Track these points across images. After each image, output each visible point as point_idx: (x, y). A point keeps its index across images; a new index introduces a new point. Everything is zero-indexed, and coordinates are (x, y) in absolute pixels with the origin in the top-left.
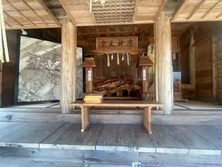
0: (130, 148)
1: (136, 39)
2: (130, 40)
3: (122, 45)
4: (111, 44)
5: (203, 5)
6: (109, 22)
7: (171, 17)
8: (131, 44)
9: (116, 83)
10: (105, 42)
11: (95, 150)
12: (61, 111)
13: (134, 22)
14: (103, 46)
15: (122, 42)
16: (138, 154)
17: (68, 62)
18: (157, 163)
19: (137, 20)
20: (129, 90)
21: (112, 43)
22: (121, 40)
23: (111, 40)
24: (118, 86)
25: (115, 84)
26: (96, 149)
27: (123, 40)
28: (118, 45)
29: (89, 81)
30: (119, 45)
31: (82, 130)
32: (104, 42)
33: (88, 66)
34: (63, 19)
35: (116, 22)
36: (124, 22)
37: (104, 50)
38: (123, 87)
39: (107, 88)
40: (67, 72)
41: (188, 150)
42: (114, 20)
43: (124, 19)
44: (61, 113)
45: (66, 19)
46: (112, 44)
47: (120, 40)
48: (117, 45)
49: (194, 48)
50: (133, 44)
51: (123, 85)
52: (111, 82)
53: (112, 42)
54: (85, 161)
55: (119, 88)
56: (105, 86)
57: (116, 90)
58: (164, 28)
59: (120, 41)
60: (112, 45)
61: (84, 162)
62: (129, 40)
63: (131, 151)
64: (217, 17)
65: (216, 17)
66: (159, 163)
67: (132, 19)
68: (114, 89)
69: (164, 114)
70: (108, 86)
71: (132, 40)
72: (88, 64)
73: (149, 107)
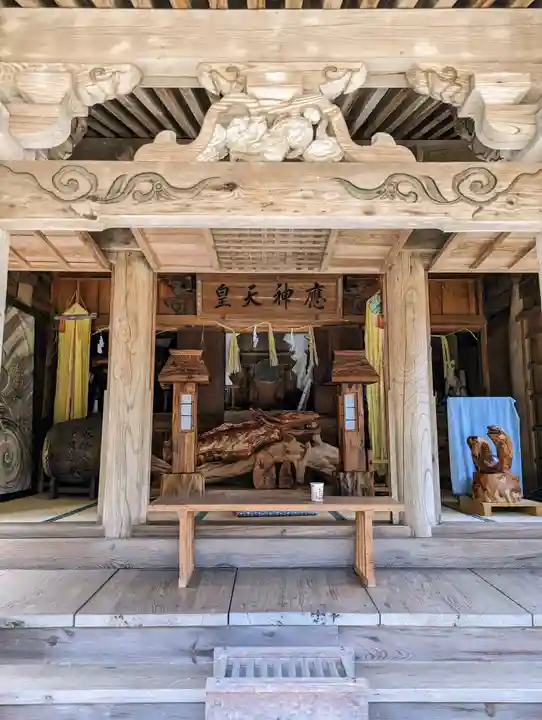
0: (315, 617)
1: (337, 282)
2: (317, 285)
3: (287, 301)
4: (249, 299)
5: (502, 244)
7: (427, 262)
8: (320, 300)
10: (227, 289)
11: (226, 624)
12: (103, 531)
14: (221, 303)
15: (287, 291)
16: (336, 633)
18: (383, 655)
21: (256, 294)
23: (250, 284)
24: (256, 450)
25: (249, 441)
26: (231, 623)
27: (290, 285)
28: (275, 301)
30: (277, 301)
31: (182, 583)
32: (225, 290)
33: (183, 378)
34: (118, 252)
35: (275, 269)
36: (299, 269)
37: (223, 318)
38: (276, 453)
39: (217, 455)
41: (455, 616)
43: (300, 264)
44: (101, 535)
45: (130, 253)
46: (253, 297)
47: (280, 286)
48: (269, 300)
50: (325, 300)
51: (279, 446)
52: (232, 432)
53: (253, 291)
54: (198, 658)
55: (261, 456)
57: (250, 462)
58: (409, 292)
59: (282, 289)
60: (253, 301)
61: (194, 661)
62: (312, 285)
63: (320, 622)
66: (389, 655)
68: (246, 458)
69: (414, 536)
70: (219, 446)
71: (322, 286)
72: (182, 372)
73: (366, 514)
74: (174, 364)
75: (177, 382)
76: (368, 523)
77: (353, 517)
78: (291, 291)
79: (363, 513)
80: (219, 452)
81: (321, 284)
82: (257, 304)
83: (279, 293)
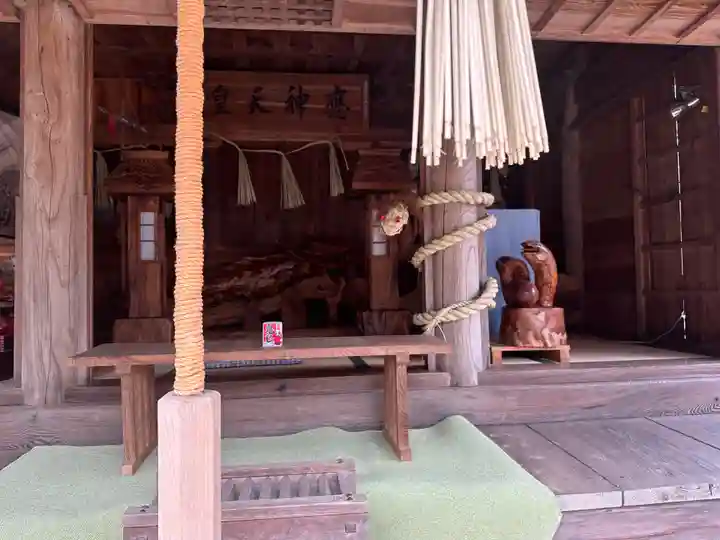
1: (362, 85)
2: (338, 91)
3: (302, 110)
4: (254, 106)
6: (236, 19)
8: (342, 107)
9: (276, 271)
10: (226, 92)
13: (340, 26)
14: (219, 110)
15: (305, 97)
17: (52, 179)
19: (353, 19)
20: (334, 301)
22: (297, 87)
23: (255, 86)
25: (275, 277)
27: (305, 87)
28: (286, 109)
29: (147, 262)
30: (289, 109)
32: (221, 93)
35: (266, 21)
36: (301, 22)
38: (306, 289)
39: (239, 293)
40: (49, 221)
42: (258, 13)
43: (301, 12)
46: (259, 102)
47: (292, 88)
48: (279, 107)
49: (576, 134)
50: (348, 109)
51: (310, 281)
52: (256, 268)
53: (258, 94)
55: (290, 291)
56: (232, 283)
57: (277, 300)
59: (295, 93)
60: (260, 108)
62: (333, 89)
64: (632, 32)
65: (628, 30)
67: (331, 15)
68: (272, 295)
69: (455, 385)
70: (241, 283)
71: (345, 91)
72: (138, 181)
73: (398, 359)
74: (128, 170)
75: (132, 195)
76: (401, 370)
77: (381, 362)
78: (307, 96)
79: (394, 357)
80: (239, 290)
81: (343, 88)
82: (263, 110)
83: (291, 97)
